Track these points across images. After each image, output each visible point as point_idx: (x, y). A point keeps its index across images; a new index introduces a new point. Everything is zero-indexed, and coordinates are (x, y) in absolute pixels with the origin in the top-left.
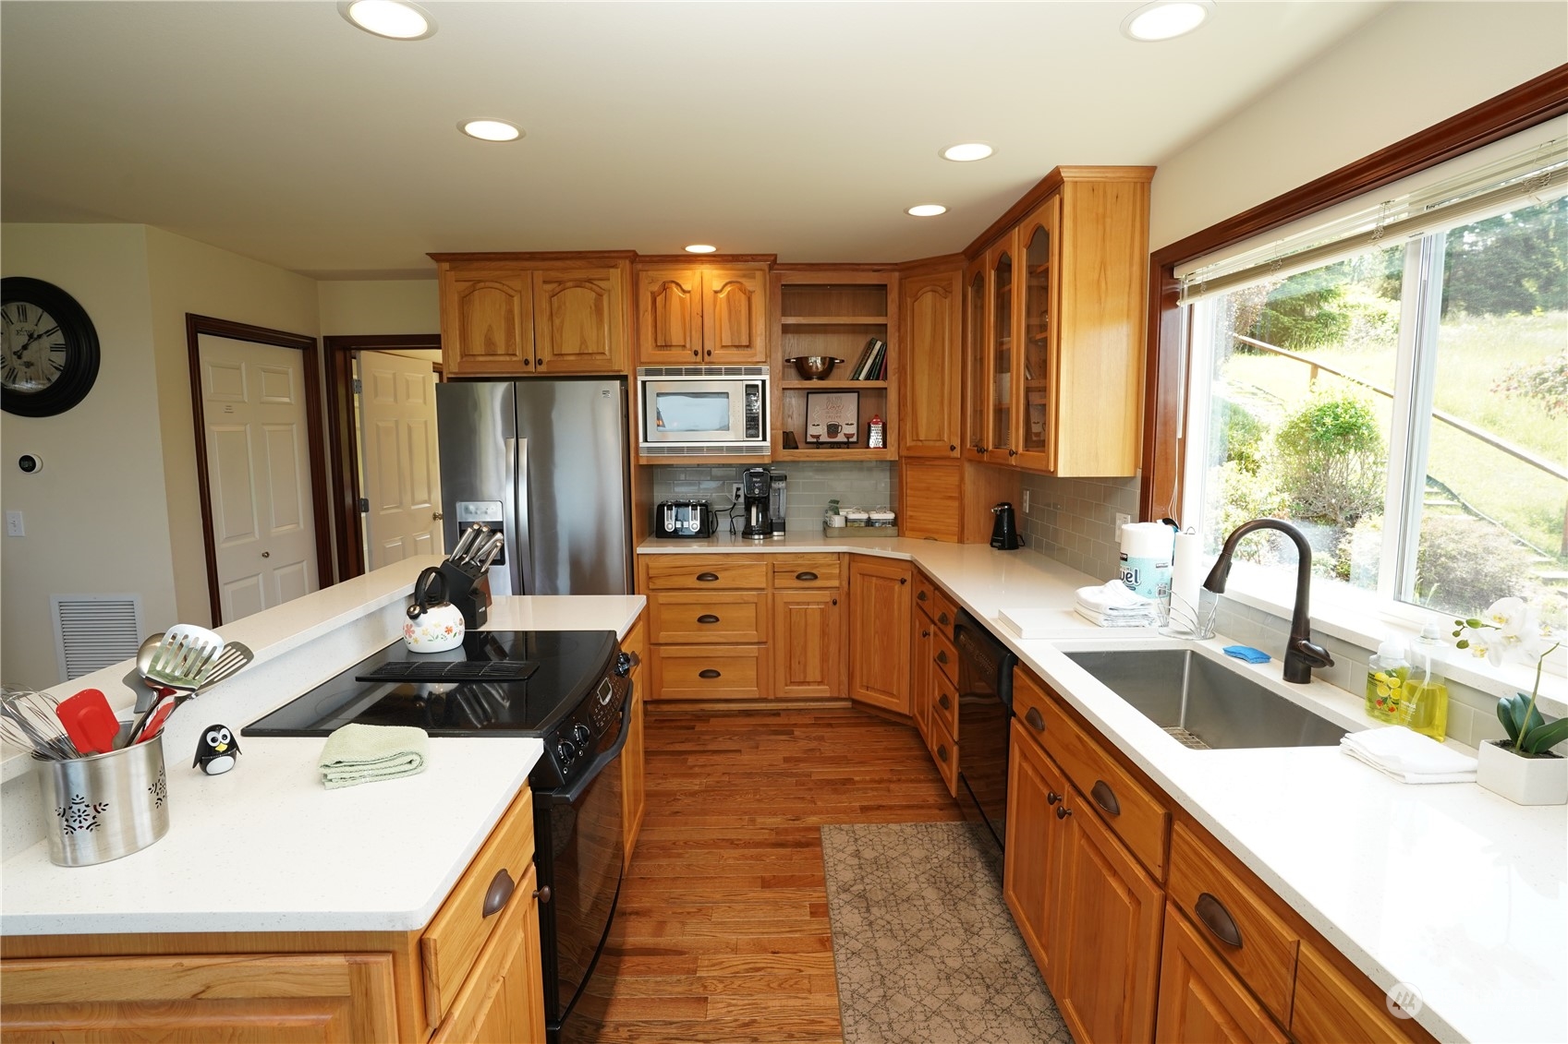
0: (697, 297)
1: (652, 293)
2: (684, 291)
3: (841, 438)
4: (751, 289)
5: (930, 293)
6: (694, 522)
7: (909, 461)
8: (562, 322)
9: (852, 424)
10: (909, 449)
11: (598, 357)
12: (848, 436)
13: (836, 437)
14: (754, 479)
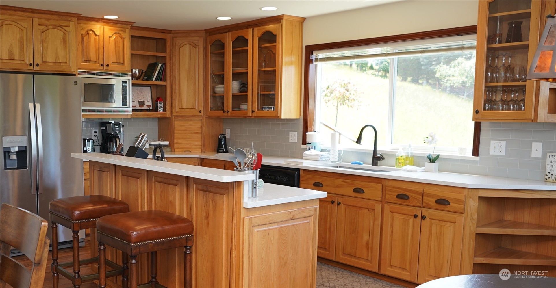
0: (101, 39)
1: (82, 34)
2: (96, 35)
3: (145, 107)
4: (124, 37)
5: (188, 45)
6: (89, 147)
7: (176, 117)
8: (47, 45)
9: (149, 101)
10: (177, 112)
11: (63, 64)
12: (149, 106)
13: (143, 107)
14: (116, 126)
